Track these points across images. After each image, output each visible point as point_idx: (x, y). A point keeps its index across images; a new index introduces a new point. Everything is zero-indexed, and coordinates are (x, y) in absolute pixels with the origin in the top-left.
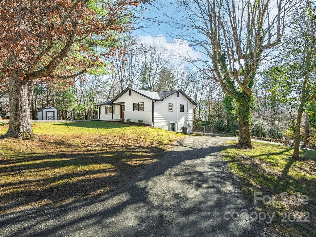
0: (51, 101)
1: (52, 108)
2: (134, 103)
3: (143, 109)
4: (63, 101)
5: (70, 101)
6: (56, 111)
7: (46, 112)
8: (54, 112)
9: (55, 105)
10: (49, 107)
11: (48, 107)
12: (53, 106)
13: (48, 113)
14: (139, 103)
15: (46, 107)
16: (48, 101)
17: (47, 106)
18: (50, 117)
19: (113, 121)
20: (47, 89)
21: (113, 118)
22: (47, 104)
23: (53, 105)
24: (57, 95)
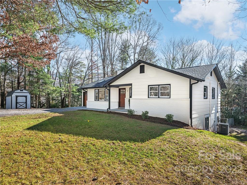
0: (22, 83)
1: (24, 91)
2: (149, 86)
3: (169, 94)
4: (37, 82)
5: (46, 83)
6: (29, 96)
7: (17, 97)
8: (26, 97)
9: (27, 88)
10: (21, 91)
11: (19, 91)
12: (25, 89)
13: (18, 98)
14: (159, 85)
15: (16, 90)
16: (19, 83)
17: (18, 89)
18: (21, 104)
19: (111, 112)
20: (18, 68)
21: (109, 108)
22: (18, 87)
23: (25, 87)
24: (30, 75)
